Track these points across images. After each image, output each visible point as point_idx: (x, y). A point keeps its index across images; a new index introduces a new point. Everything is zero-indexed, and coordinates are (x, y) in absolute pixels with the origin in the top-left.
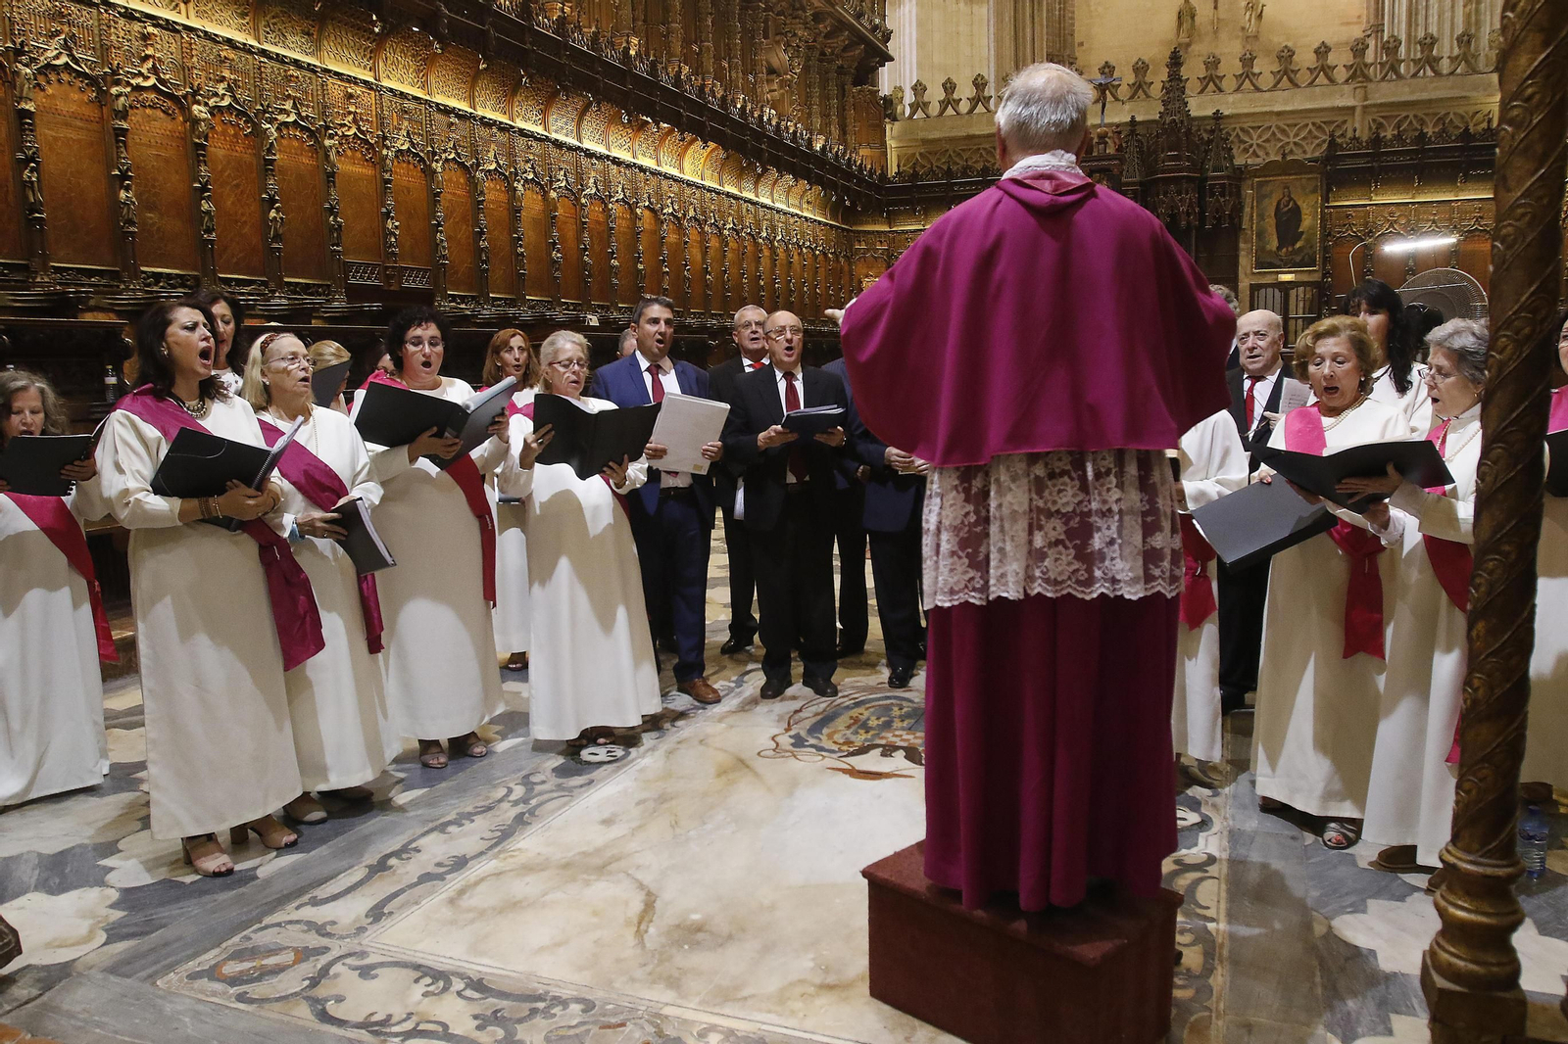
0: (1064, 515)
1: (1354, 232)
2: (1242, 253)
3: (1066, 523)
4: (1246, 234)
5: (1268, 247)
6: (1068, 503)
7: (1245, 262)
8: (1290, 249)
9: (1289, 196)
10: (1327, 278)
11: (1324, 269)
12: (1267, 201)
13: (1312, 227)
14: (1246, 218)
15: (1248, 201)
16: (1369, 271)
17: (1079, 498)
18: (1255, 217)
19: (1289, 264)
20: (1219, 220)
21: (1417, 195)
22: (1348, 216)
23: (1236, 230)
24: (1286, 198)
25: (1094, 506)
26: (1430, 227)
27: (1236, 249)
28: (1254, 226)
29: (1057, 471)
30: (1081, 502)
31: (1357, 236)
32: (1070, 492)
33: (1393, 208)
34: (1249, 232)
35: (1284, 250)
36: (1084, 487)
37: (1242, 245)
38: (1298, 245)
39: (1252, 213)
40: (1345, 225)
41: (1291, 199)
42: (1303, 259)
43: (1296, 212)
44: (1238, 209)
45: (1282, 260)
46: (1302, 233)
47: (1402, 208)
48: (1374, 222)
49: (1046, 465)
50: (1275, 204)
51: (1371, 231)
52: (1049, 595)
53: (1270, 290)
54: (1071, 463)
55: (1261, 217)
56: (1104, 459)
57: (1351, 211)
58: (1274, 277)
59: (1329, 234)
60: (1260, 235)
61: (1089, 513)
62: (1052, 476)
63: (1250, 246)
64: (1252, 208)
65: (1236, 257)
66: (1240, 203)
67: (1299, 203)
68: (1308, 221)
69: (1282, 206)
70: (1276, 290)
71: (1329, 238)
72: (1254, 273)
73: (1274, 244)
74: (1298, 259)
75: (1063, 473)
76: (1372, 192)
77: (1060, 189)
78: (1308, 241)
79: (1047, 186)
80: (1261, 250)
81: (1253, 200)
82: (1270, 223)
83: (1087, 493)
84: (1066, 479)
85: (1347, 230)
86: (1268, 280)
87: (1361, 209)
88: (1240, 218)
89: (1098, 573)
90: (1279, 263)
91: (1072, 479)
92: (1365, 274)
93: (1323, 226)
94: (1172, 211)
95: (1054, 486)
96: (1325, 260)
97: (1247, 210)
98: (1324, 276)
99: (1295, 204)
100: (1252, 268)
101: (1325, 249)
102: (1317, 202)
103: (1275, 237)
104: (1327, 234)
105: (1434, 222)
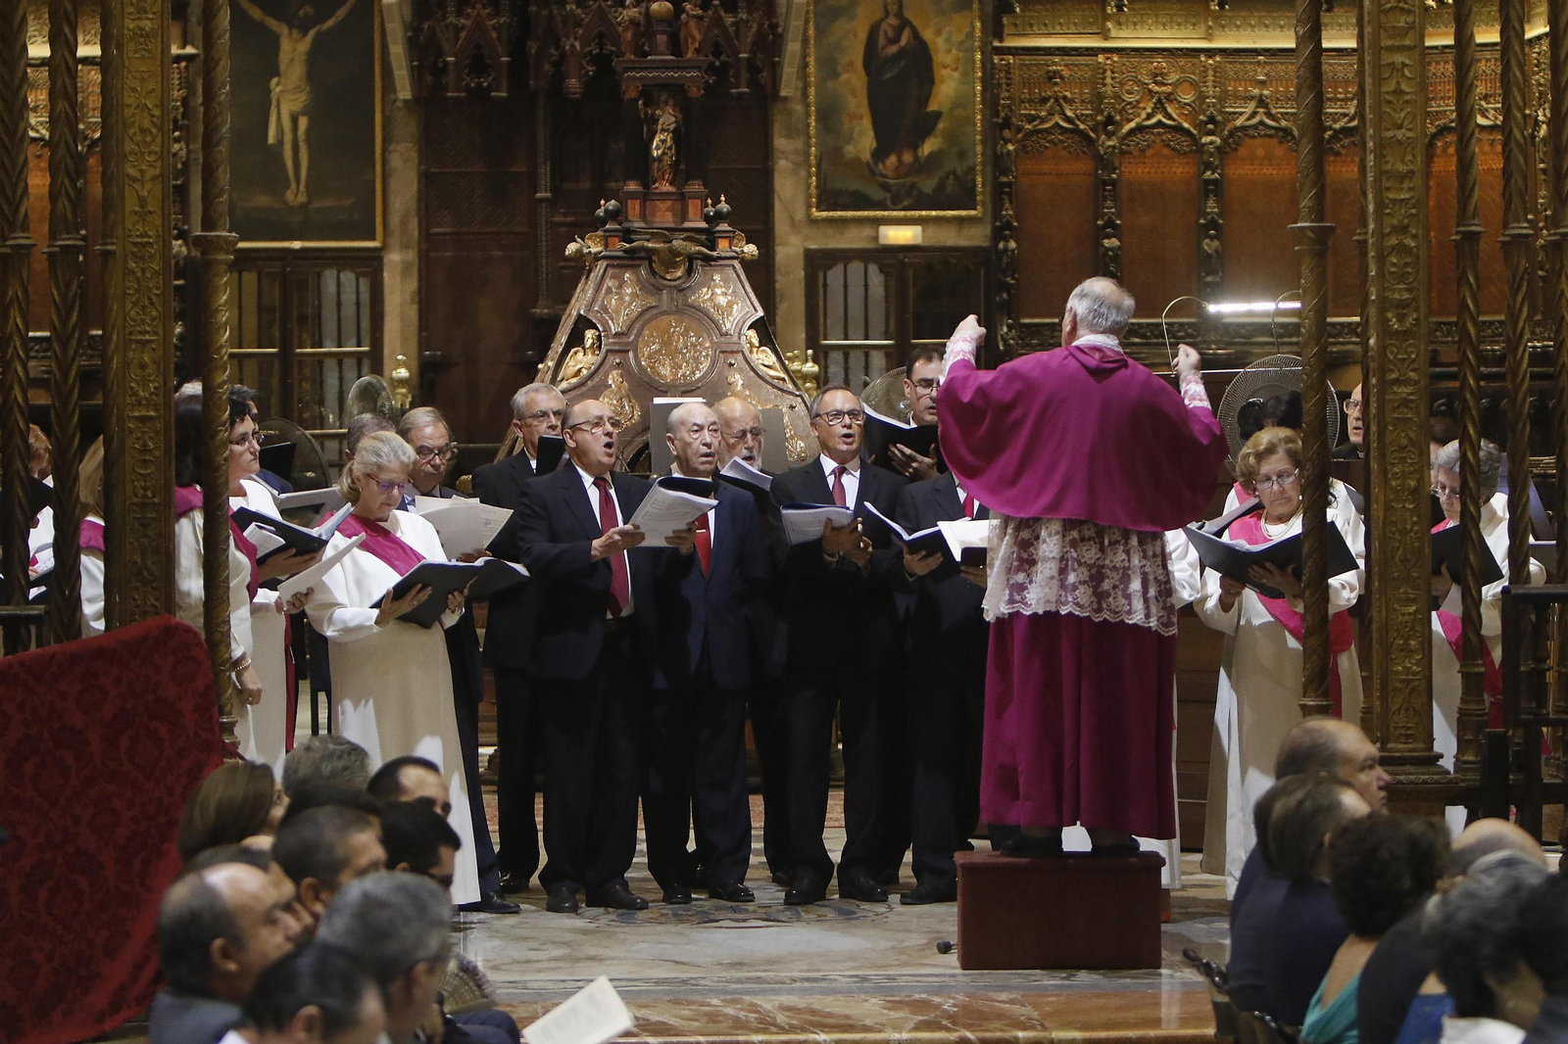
0: (1088, 565)
1: (1068, 120)
2: (782, 164)
3: (1089, 571)
4: (790, 113)
5: (850, 150)
6: (1091, 558)
7: (791, 189)
8: (908, 157)
9: (899, 15)
10: (1006, 239)
11: (996, 214)
12: (841, 26)
13: (961, 102)
14: (789, 71)
15: (795, 24)
16: (1110, 223)
17: (1099, 556)
18: (812, 69)
19: (906, 199)
20: (721, 72)
21: (1217, 32)
22: (1051, 77)
23: (766, 96)
24: (893, 21)
25: (1107, 562)
26: (1254, 114)
27: (766, 153)
28: (812, 91)
29: (1086, 537)
30: (1099, 558)
31: (1077, 131)
32: (1093, 551)
33: (1160, 62)
34: (799, 108)
35: (892, 160)
36: (1102, 549)
37: (780, 142)
38: (928, 147)
39: (804, 56)
40: (1045, 100)
41: (905, 23)
42: (941, 186)
43: (919, 63)
44: (770, 44)
45: (886, 187)
46: (938, 115)
47: (1182, 62)
48: (1118, 97)
49: (1080, 532)
50: (863, 34)
51: (1110, 120)
52: (1077, 613)
53: (856, 267)
54: (1096, 533)
55: (830, 68)
56: (1114, 533)
57: (1058, 64)
58: (867, 231)
59: (1007, 124)
60: (829, 115)
61: (1103, 567)
62: (1083, 539)
63: (799, 144)
64: (805, 41)
65: (767, 175)
66: (774, 27)
67: (927, 35)
68: (950, 86)
69: (882, 40)
70: (873, 269)
71: (1007, 133)
72: (813, 222)
73: (863, 141)
74: (928, 185)
75: (1090, 539)
76: (1107, 17)
77: (1104, 358)
78: (952, 137)
79: (1097, 355)
80: (832, 157)
81: (807, 21)
82: (854, 84)
83: (1103, 553)
84: (1092, 542)
85: (1051, 114)
86: (853, 239)
87: (1082, 60)
88: (775, 70)
89: (1104, 606)
90: (877, 194)
91: (1095, 543)
92: (1101, 233)
93: (991, 102)
94: (601, 45)
95: (1084, 546)
96: (1000, 193)
97: (793, 47)
98: (998, 234)
99: (915, 34)
100: (809, 206)
101: (998, 163)
102: (970, 35)
103: (867, 124)
104: (998, 125)
105: (1261, 102)
